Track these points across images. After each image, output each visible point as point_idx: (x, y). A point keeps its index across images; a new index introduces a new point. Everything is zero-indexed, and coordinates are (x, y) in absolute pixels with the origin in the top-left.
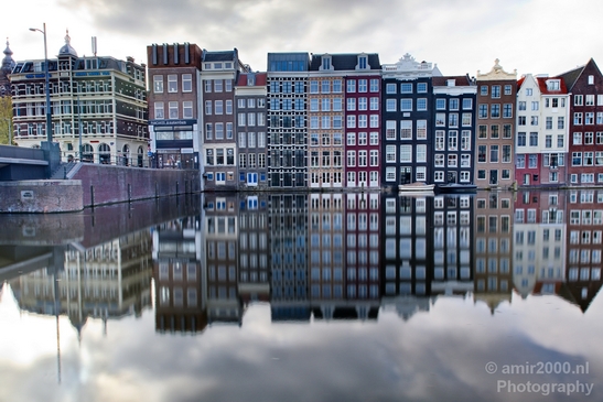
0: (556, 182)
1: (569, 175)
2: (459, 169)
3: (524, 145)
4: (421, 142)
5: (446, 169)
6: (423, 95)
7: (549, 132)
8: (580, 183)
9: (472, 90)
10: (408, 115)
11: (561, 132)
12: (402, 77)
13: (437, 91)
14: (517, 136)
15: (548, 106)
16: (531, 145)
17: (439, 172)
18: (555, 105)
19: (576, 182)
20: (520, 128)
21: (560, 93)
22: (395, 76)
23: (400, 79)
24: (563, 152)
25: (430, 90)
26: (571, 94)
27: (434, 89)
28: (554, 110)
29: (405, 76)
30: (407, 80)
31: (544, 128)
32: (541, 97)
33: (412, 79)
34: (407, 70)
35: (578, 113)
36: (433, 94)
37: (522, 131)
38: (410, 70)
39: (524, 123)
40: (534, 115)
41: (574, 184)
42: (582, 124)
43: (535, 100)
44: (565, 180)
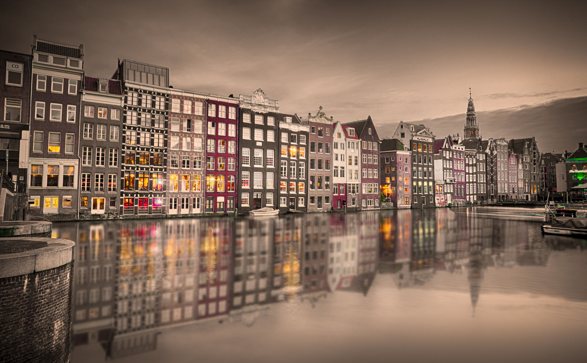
0: (354, 206)
1: (361, 200)
2: (298, 196)
3: (337, 176)
4: (270, 170)
5: (288, 196)
6: (271, 128)
7: (350, 168)
8: (367, 206)
9: (306, 129)
11: (357, 168)
12: (256, 109)
13: (282, 125)
14: (334, 168)
15: (349, 147)
16: (341, 176)
17: (283, 198)
18: (353, 147)
19: (365, 206)
20: (335, 163)
21: (355, 138)
22: (250, 107)
23: (254, 111)
24: (358, 183)
25: (277, 125)
26: (361, 140)
27: (280, 124)
28: (353, 151)
29: (258, 109)
30: (260, 112)
31: (348, 164)
32: (346, 140)
33: (264, 113)
34: (260, 104)
35: (365, 154)
36: (279, 128)
37: (336, 165)
38: (263, 104)
39: (337, 159)
40: (342, 153)
41: (364, 208)
42: (366, 163)
43: (342, 142)
44: (359, 204)
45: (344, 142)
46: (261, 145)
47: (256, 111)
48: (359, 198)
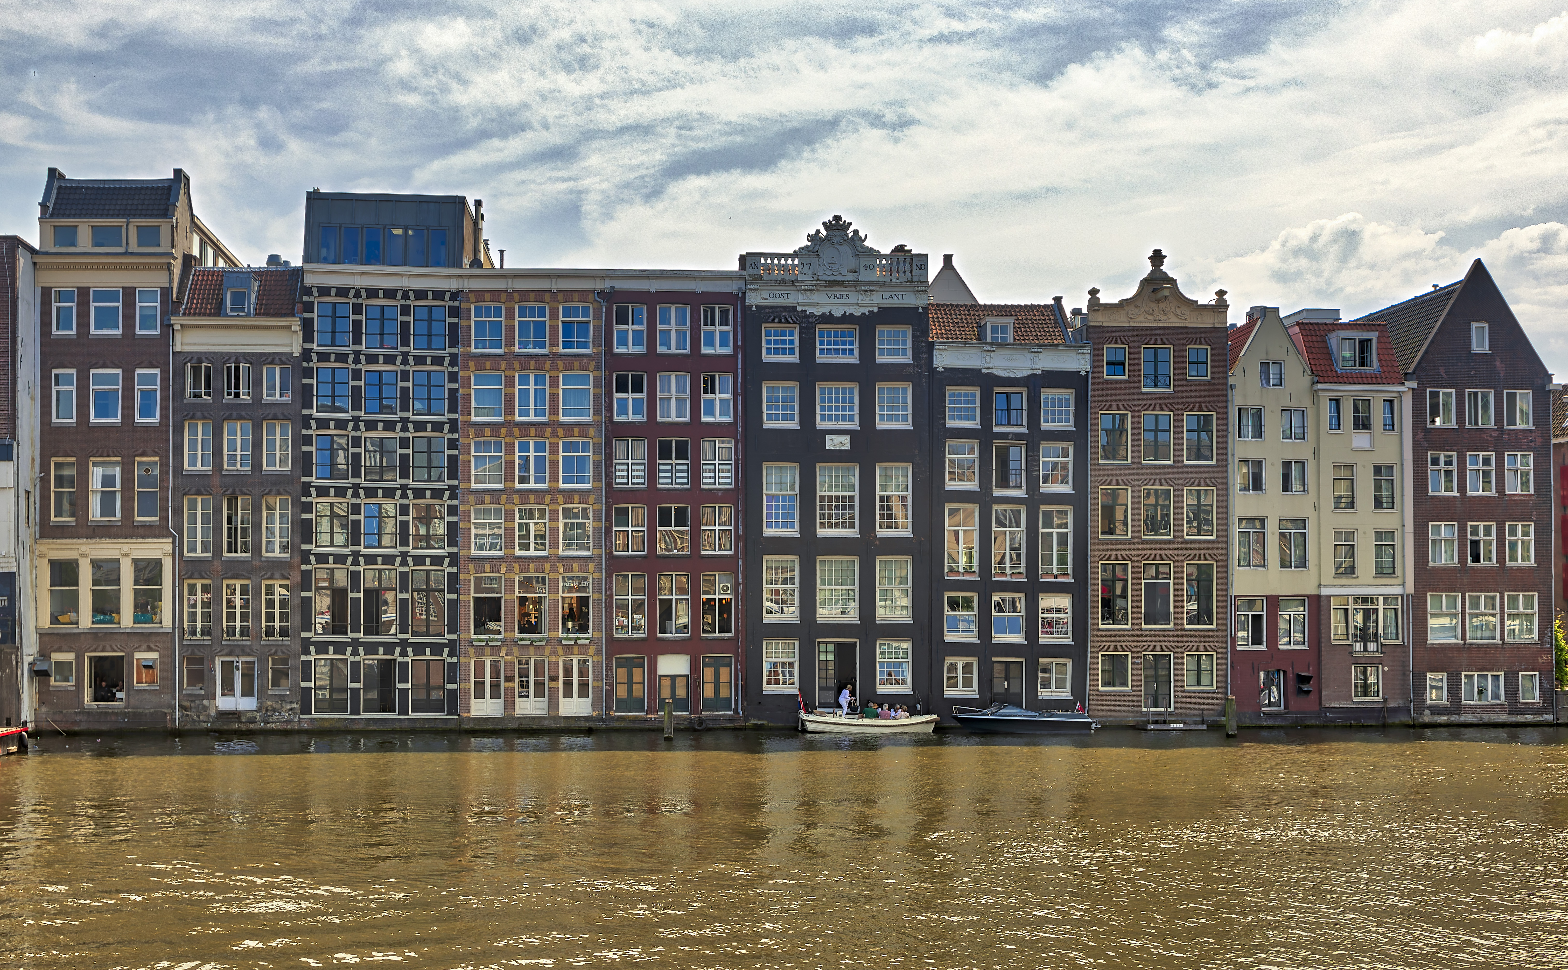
0: (1375, 701)
1: (1420, 676)
2: (1033, 652)
3: (1261, 563)
4: (894, 546)
5: (984, 651)
6: (894, 373)
7: (1346, 521)
8: (1456, 706)
9: (1074, 360)
10: (842, 443)
11: (1387, 520)
12: (821, 303)
13: (947, 357)
14: (1237, 530)
15: (1337, 424)
16: (1286, 564)
17: (960, 662)
18: (1362, 423)
19: (1444, 701)
20: (1244, 504)
22: (792, 299)
23: (809, 310)
24: (1397, 591)
25: (924, 356)
26: (1414, 385)
27: (936, 353)
28: (1361, 440)
29: (832, 300)
30: (838, 313)
31: (1328, 503)
32: (1315, 394)
33: (857, 312)
34: (839, 278)
35: (1442, 455)
36: (932, 370)
37: (1253, 512)
38: (850, 277)
39: (1257, 484)
40: (1288, 457)
41: (1436, 710)
42: (1455, 493)
43: (1293, 404)
44: (1405, 694)
45: (1307, 403)
46: (848, 447)
47: (818, 313)
48: (1405, 664)
